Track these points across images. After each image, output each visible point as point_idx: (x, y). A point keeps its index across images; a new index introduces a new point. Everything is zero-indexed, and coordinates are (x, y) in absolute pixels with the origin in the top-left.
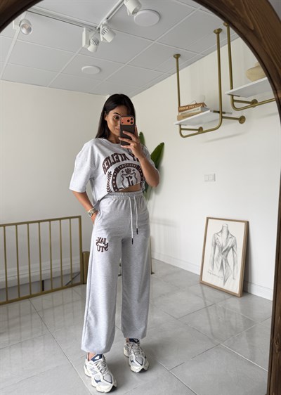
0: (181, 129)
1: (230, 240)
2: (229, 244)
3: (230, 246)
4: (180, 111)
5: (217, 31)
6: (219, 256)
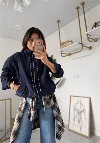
0: (62, 53)
1: (82, 107)
2: (82, 109)
3: (82, 110)
4: (61, 45)
5: (77, 8)
6: (77, 115)
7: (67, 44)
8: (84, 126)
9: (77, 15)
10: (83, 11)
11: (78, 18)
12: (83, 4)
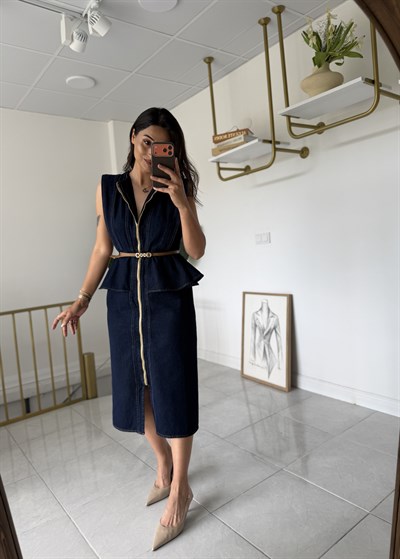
1: (272, 319)
4: (215, 142)
5: (263, 21)
6: (260, 341)
7: (231, 141)
8: (276, 366)
9: (263, 42)
10: (277, 33)
11: (264, 54)
12: (279, 10)
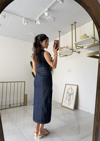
0: (60, 55)
1: (72, 91)
2: (72, 93)
4: (60, 49)
5: (72, 25)
6: (68, 96)
7: (63, 49)
8: (71, 103)
9: (71, 29)
10: (74, 27)
12: (75, 23)
